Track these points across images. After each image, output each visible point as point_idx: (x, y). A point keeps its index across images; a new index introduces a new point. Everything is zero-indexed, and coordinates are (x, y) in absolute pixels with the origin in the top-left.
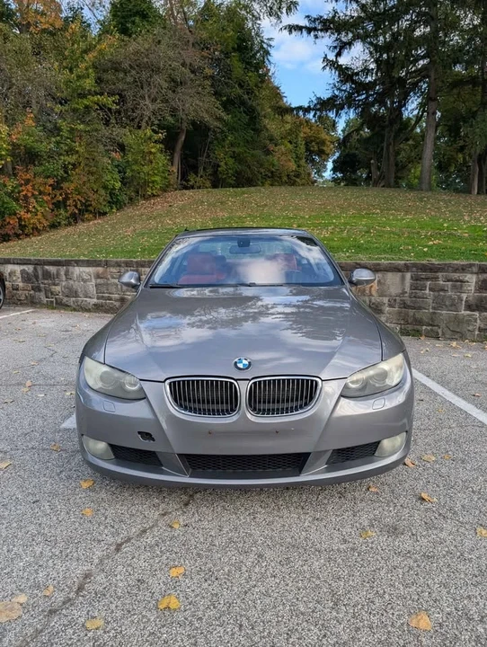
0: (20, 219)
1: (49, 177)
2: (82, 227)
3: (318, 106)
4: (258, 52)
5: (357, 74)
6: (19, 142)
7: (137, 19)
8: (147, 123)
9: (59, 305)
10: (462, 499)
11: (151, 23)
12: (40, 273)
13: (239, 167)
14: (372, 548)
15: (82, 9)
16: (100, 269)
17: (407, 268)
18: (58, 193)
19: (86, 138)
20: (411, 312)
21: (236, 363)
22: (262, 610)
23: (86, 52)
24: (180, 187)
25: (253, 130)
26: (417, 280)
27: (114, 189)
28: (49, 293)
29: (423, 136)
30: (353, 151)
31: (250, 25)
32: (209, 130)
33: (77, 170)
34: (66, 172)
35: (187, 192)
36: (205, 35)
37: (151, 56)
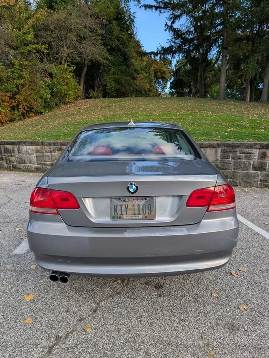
1: (8, 92)
2: (28, 121)
3: (162, 52)
4: (127, 21)
5: (184, 34)
7: (58, 1)
8: (65, 61)
9: (15, 168)
11: (66, 3)
12: (3, 149)
13: (117, 86)
14: (220, 343)
16: (39, 147)
17: (219, 145)
18: (13, 101)
19: (29, 69)
23: (28, 19)
24: (84, 97)
25: (126, 65)
26: (224, 152)
27: (47, 99)
28: (8, 161)
30: (181, 77)
31: (123, 5)
32: (100, 65)
33: (24, 88)
34: (18, 89)
35: (88, 100)
36: (97, 11)
37: (66, 22)
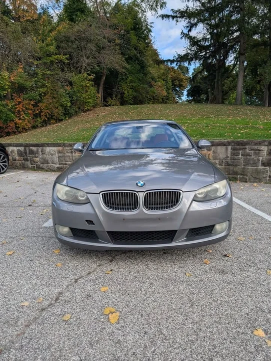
0: (16, 123)
1: (31, 100)
2: (49, 127)
3: (179, 59)
4: (145, 30)
5: (200, 41)
6: (15, 81)
7: (79, 13)
8: (85, 70)
9: (38, 168)
10: (259, 257)
11: (86, 15)
12: (28, 151)
13: (135, 94)
14: (211, 280)
15: (48, 8)
16: (60, 148)
17: (229, 143)
18: (36, 109)
19: (51, 79)
20: (231, 168)
21: (137, 183)
22: (153, 308)
23: (50, 31)
24: (102, 105)
25: (143, 73)
26: (234, 150)
27: (67, 106)
28: (32, 162)
29: (237, 75)
30: (199, 85)
31: (140, 15)
32: (118, 74)
33: (46, 96)
34: (41, 98)
35: (107, 108)
36: (116, 22)
37: (86, 33)
